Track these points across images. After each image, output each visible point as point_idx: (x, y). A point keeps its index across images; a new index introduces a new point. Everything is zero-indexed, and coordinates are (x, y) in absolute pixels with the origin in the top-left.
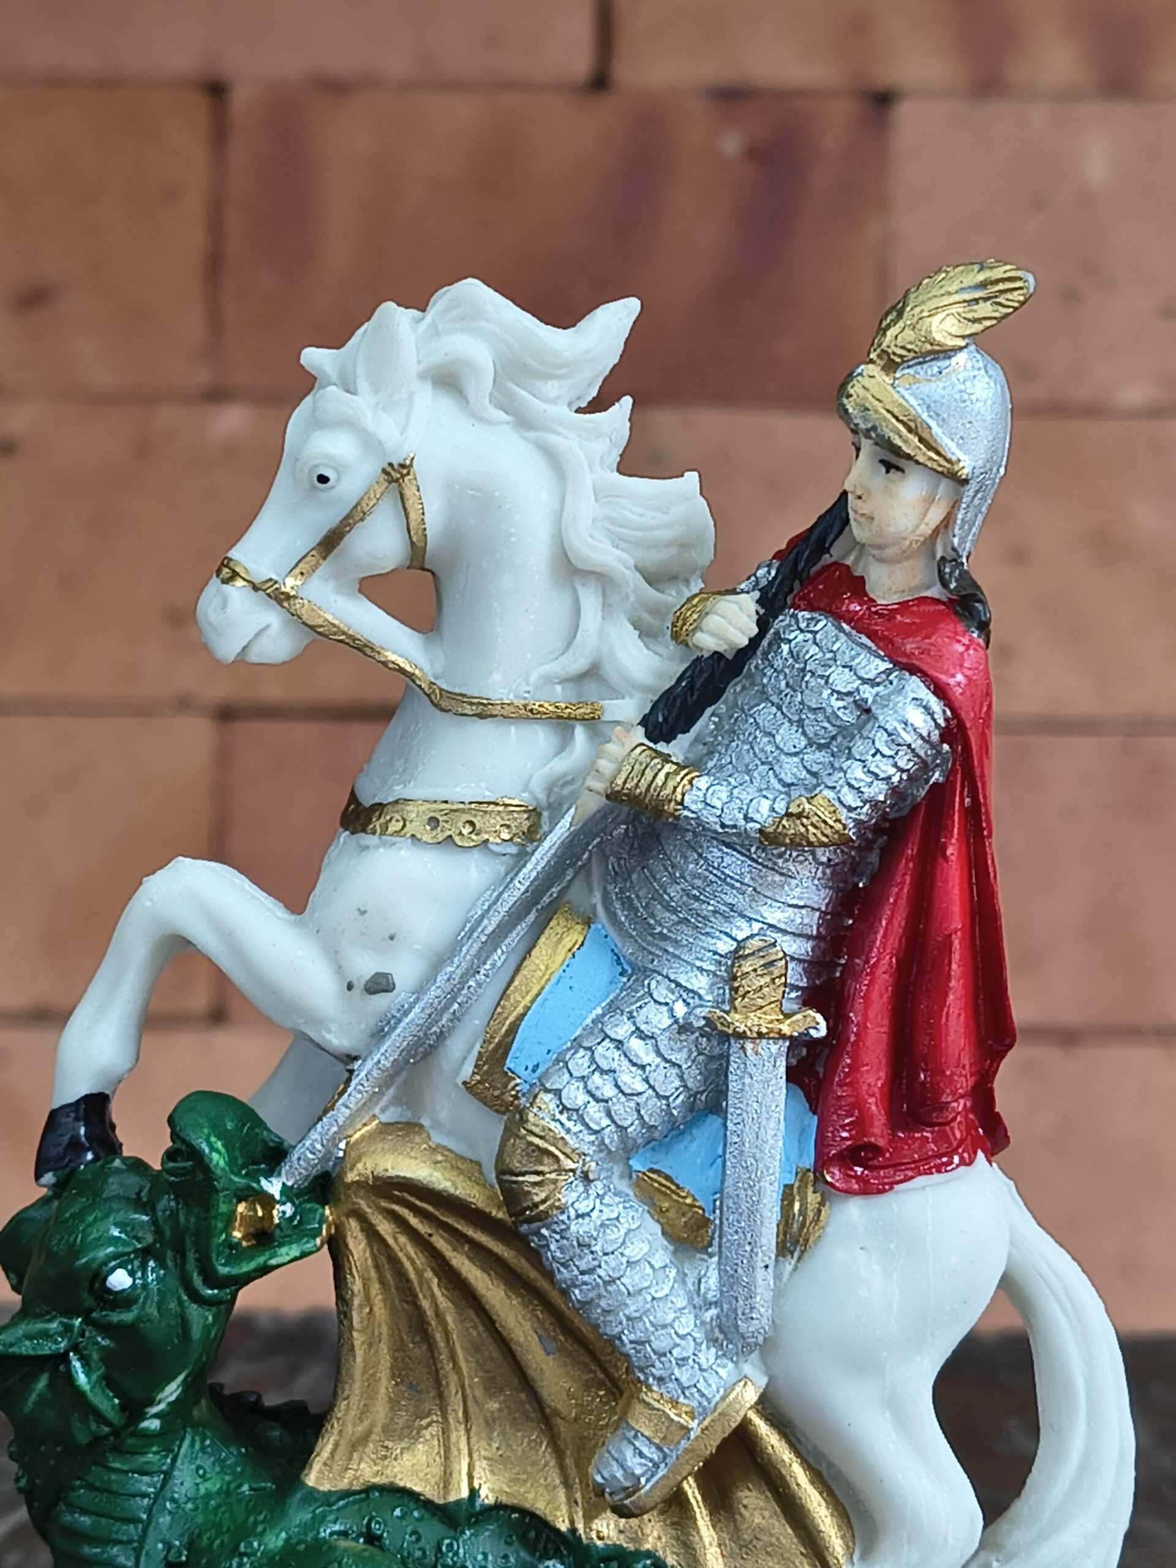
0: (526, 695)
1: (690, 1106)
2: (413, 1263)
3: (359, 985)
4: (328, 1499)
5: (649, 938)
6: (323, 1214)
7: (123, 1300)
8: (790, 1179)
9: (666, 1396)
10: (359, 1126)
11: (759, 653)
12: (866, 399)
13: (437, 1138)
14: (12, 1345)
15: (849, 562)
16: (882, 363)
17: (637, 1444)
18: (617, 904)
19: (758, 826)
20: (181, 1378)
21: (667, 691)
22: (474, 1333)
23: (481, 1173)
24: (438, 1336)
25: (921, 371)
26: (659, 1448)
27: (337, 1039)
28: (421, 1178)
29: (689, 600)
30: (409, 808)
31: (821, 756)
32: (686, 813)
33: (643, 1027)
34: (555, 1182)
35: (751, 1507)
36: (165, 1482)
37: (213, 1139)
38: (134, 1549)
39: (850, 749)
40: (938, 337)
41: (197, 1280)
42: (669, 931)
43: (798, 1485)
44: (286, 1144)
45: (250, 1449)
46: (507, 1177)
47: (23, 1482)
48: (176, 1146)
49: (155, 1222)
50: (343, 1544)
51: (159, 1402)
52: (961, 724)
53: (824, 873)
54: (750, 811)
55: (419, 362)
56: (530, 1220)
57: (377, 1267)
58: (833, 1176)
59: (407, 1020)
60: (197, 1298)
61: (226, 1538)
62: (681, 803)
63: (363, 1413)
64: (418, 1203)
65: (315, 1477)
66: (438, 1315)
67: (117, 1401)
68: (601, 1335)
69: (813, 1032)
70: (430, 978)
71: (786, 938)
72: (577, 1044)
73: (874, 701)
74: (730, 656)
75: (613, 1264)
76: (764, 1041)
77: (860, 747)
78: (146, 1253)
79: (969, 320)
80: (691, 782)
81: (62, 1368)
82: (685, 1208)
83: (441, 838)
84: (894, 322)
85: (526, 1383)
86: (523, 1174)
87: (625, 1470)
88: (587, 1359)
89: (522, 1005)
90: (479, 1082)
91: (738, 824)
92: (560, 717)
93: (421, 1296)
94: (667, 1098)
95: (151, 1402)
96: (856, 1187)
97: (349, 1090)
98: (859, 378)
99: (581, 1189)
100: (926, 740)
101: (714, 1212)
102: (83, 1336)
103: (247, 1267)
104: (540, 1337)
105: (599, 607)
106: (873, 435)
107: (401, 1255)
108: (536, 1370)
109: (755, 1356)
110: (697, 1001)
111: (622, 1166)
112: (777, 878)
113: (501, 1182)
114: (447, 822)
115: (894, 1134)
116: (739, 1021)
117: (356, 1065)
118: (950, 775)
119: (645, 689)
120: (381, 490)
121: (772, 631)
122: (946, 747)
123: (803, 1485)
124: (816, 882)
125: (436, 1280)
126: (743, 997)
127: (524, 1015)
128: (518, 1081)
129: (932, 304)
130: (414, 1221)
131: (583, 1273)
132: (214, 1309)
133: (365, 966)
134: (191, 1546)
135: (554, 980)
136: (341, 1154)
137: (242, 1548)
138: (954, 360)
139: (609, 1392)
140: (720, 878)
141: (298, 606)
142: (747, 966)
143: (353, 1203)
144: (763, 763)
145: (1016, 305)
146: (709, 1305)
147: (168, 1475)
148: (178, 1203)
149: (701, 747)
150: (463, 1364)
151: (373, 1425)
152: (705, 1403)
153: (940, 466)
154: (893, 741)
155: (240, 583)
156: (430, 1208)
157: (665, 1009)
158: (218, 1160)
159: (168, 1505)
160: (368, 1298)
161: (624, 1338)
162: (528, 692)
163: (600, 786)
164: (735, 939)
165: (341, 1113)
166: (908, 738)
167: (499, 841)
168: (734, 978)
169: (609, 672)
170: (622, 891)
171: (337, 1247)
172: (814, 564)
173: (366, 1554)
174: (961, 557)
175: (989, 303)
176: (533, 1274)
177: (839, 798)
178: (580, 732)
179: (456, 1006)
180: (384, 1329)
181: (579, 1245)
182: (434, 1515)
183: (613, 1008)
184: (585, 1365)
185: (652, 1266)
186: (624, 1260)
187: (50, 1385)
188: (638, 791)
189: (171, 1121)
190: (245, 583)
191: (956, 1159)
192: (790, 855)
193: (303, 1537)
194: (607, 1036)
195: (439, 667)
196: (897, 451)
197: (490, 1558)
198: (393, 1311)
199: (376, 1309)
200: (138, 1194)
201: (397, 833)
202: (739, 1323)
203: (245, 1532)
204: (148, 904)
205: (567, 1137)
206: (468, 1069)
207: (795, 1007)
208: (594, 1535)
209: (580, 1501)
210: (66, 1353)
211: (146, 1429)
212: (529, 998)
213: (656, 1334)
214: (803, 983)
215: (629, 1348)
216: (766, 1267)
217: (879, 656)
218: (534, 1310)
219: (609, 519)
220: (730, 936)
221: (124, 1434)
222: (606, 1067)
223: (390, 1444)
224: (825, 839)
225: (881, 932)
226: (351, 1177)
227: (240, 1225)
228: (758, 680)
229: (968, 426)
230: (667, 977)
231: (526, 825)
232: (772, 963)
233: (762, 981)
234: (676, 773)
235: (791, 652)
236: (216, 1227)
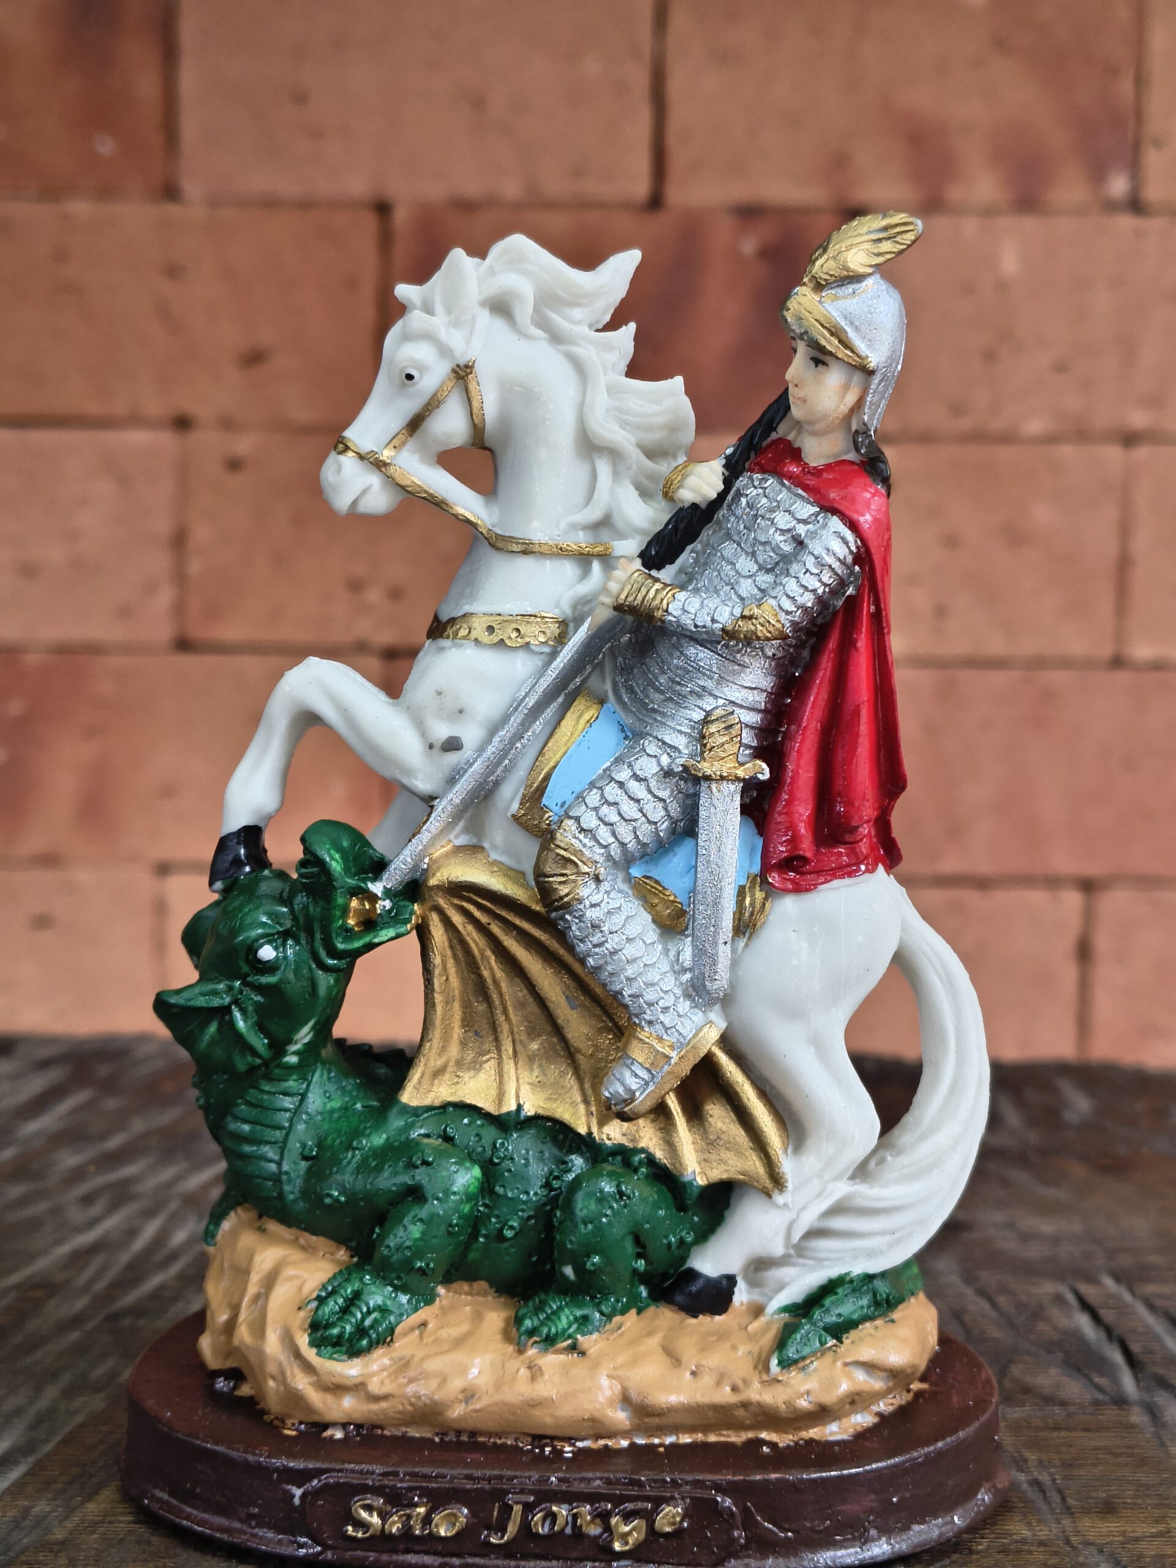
0: (558, 538)
1: (673, 831)
2: (477, 944)
3: (438, 745)
4: (417, 1112)
5: (645, 712)
6: (413, 909)
7: (269, 968)
8: (743, 882)
9: (654, 1034)
10: (439, 847)
11: (725, 505)
12: (800, 311)
13: (494, 856)
14: (190, 1000)
15: (790, 437)
16: (812, 285)
17: (633, 1068)
18: (623, 691)
19: (721, 626)
20: (311, 1024)
21: (659, 533)
22: (520, 995)
23: (525, 880)
24: (495, 997)
25: (840, 292)
26: (649, 1071)
27: (423, 784)
28: (482, 883)
29: (676, 468)
30: (474, 619)
31: (769, 578)
32: (670, 618)
33: (638, 773)
34: (574, 881)
35: (715, 1116)
36: (302, 1101)
37: (332, 852)
38: (280, 1147)
39: (788, 570)
40: (852, 266)
41: (323, 954)
42: (659, 706)
43: (748, 1099)
44: (386, 859)
45: (363, 1080)
46: (542, 879)
47: (202, 1101)
48: (307, 857)
49: (292, 911)
50: (426, 1141)
51: (296, 1043)
52: (868, 551)
53: (770, 665)
54: (715, 615)
55: (480, 294)
56: (557, 909)
57: (451, 947)
58: (774, 878)
59: (471, 770)
60: (322, 966)
61: (344, 1139)
62: (667, 611)
63: (441, 1051)
64: (480, 900)
65: (410, 1096)
66: (496, 982)
67: (266, 1041)
68: (609, 991)
69: (760, 776)
70: (488, 741)
71: (742, 711)
72: (592, 785)
73: (806, 536)
74: (703, 506)
75: (616, 940)
76: (725, 783)
77: (795, 568)
78: (286, 935)
79: (875, 255)
80: (673, 596)
81: (227, 1017)
82: (668, 903)
83: (496, 640)
84: (821, 256)
85: (557, 1030)
86: (553, 876)
87: (624, 1087)
88: (599, 1012)
89: (554, 760)
90: (524, 815)
91: (707, 625)
92: (582, 554)
93: (482, 968)
94: (656, 823)
95: (290, 1041)
96: (791, 887)
97: (431, 820)
98: (796, 296)
99: (594, 886)
100: (843, 562)
101: (689, 906)
102: (241, 993)
103: (357, 944)
104: (567, 997)
105: (611, 474)
106: (806, 338)
107: (468, 939)
108: (563, 1020)
109: (717, 1007)
110: (677, 754)
111: (624, 873)
112: (736, 667)
113: (537, 883)
114: (500, 629)
115: (818, 850)
116: (706, 767)
117: (436, 803)
118: (859, 589)
119: (642, 532)
120: (451, 384)
121: (734, 489)
122: (857, 568)
123: (751, 1099)
124: (764, 671)
125: (493, 957)
126: (710, 750)
127: (555, 767)
128: (551, 814)
129: (849, 242)
130: (477, 913)
131: (595, 946)
132: (334, 974)
133: (442, 731)
134: (320, 1145)
135: (577, 743)
136: (425, 866)
137: (355, 1144)
138: (864, 284)
139: (615, 1034)
140: (695, 668)
141: (392, 471)
142: (713, 728)
143: (435, 901)
144: (726, 585)
145: (909, 243)
146: (685, 970)
147: (303, 1096)
148: (308, 899)
149: (684, 576)
150: (512, 1017)
151: (448, 1061)
152: (682, 1040)
153: (854, 360)
154: (819, 562)
155: (350, 454)
156: (488, 904)
157: (654, 760)
158: (336, 865)
159: (304, 1117)
160: (445, 969)
161: (624, 993)
162: (559, 536)
163: (608, 601)
164: (705, 711)
165: (425, 836)
166: (829, 560)
167: (537, 643)
168: (703, 737)
169: (618, 521)
170: (626, 681)
171: (423, 932)
172: (765, 439)
173: (442, 1147)
174: (870, 430)
175: (889, 242)
176: (562, 951)
177: (779, 605)
178: (596, 566)
179: (507, 762)
180: (457, 992)
181: (592, 926)
182: (491, 1123)
183: (618, 760)
184: (598, 1017)
185: (644, 942)
186: (624, 937)
187: (220, 1029)
188: (636, 602)
189: (303, 840)
190: (354, 454)
191: (863, 867)
192: (746, 651)
193: (397, 1137)
194: (612, 779)
195: (495, 518)
196: (822, 349)
197: (531, 1153)
198: (463, 979)
199: (451, 977)
200: (281, 894)
201: (464, 638)
202: (707, 983)
203: (357, 1134)
204: (288, 688)
205: (584, 850)
206: (515, 807)
207: (747, 759)
208: (604, 1137)
209: (594, 1113)
210: (229, 1006)
211: (287, 1063)
212: (558, 756)
213: (647, 990)
214: (755, 744)
215: (627, 1000)
216: (726, 943)
217: (809, 503)
218: (562, 978)
219: (618, 409)
220: (702, 709)
221: (272, 1065)
222: (612, 801)
223: (461, 1074)
224: (769, 635)
225: (810, 705)
226: (432, 882)
227: (353, 916)
228: (724, 525)
229: (874, 331)
230: (656, 738)
231: (557, 632)
232: (731, 726)
233: (724, 739)
234: (663, 589)
235: (748, 503)
236: (335, 915)
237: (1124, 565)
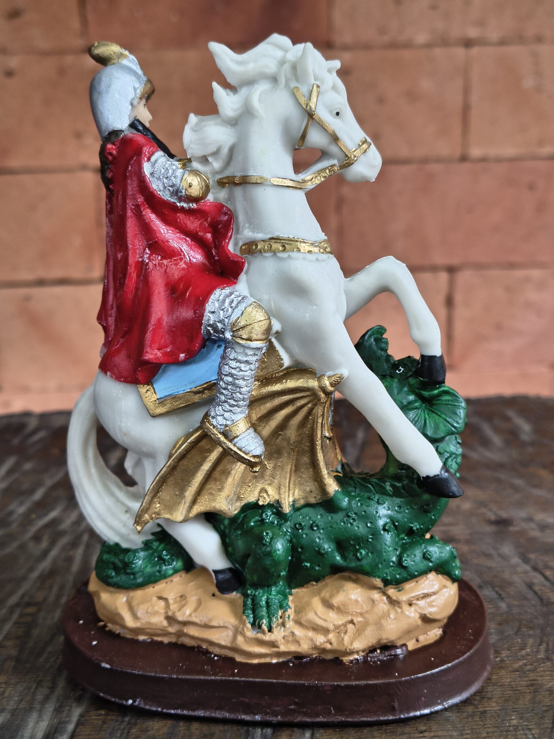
237: (466, 109)
